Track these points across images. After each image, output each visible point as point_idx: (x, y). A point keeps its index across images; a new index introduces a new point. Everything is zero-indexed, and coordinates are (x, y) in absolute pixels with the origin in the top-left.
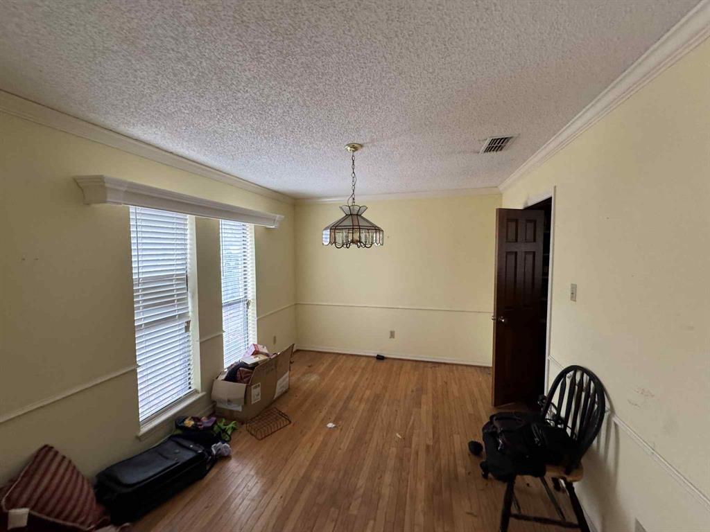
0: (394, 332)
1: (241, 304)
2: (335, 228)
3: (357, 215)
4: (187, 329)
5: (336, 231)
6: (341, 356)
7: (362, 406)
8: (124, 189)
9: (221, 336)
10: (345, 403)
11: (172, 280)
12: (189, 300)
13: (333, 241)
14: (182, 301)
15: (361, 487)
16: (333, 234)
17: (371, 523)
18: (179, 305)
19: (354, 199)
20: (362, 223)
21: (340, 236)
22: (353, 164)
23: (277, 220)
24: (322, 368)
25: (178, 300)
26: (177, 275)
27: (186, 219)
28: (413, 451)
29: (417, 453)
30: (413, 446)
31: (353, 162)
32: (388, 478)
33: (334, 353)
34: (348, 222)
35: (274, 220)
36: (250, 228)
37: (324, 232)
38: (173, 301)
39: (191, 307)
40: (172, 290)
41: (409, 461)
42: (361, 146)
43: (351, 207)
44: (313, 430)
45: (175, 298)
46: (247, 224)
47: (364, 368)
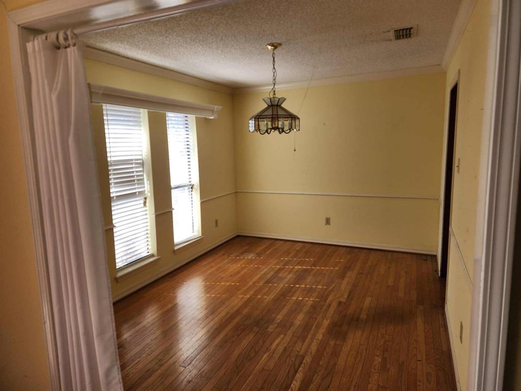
0: (330, 218)
1: (186, 188)
2: (258, 118)
3: (277, 105)
4: (145, 203)
5: (260, 120)
6: (278, 241)
7: (290, 276)
8: (102, 92)
9: (171, 212)
10: (275, 273)
11: (132, 164)
12: (145, 180)
13: (257, 128)
14: (141, 181)
15: (279, 319)
16: (257, 123)
17: (282, 336)
18: (138, 184)
19: (274, 91)
20: (280, 112)
21: (263, 124)
22: (274, 61)
23: (216, 111)
24: (259, 250)
25: (138, 180)
26: (136, 160)
27: (140, 113)
28: (326, 304)
29: (329, 306)
30: (328, 301)
31: (274, 59)
32: (301, 317)
33: (272, 239)
34: (269, 112)
35: (213, 111)
36: (192, 118)
37: (250, 122)
38: (134, 181)
39: (147, 187)
40: (133, 172)
41: (321, 309)
42: (280, 44)
43: (272, 99)
44: (246, 287)
45: (135, 178)
46: (189, 116)
47: (298, 251)
